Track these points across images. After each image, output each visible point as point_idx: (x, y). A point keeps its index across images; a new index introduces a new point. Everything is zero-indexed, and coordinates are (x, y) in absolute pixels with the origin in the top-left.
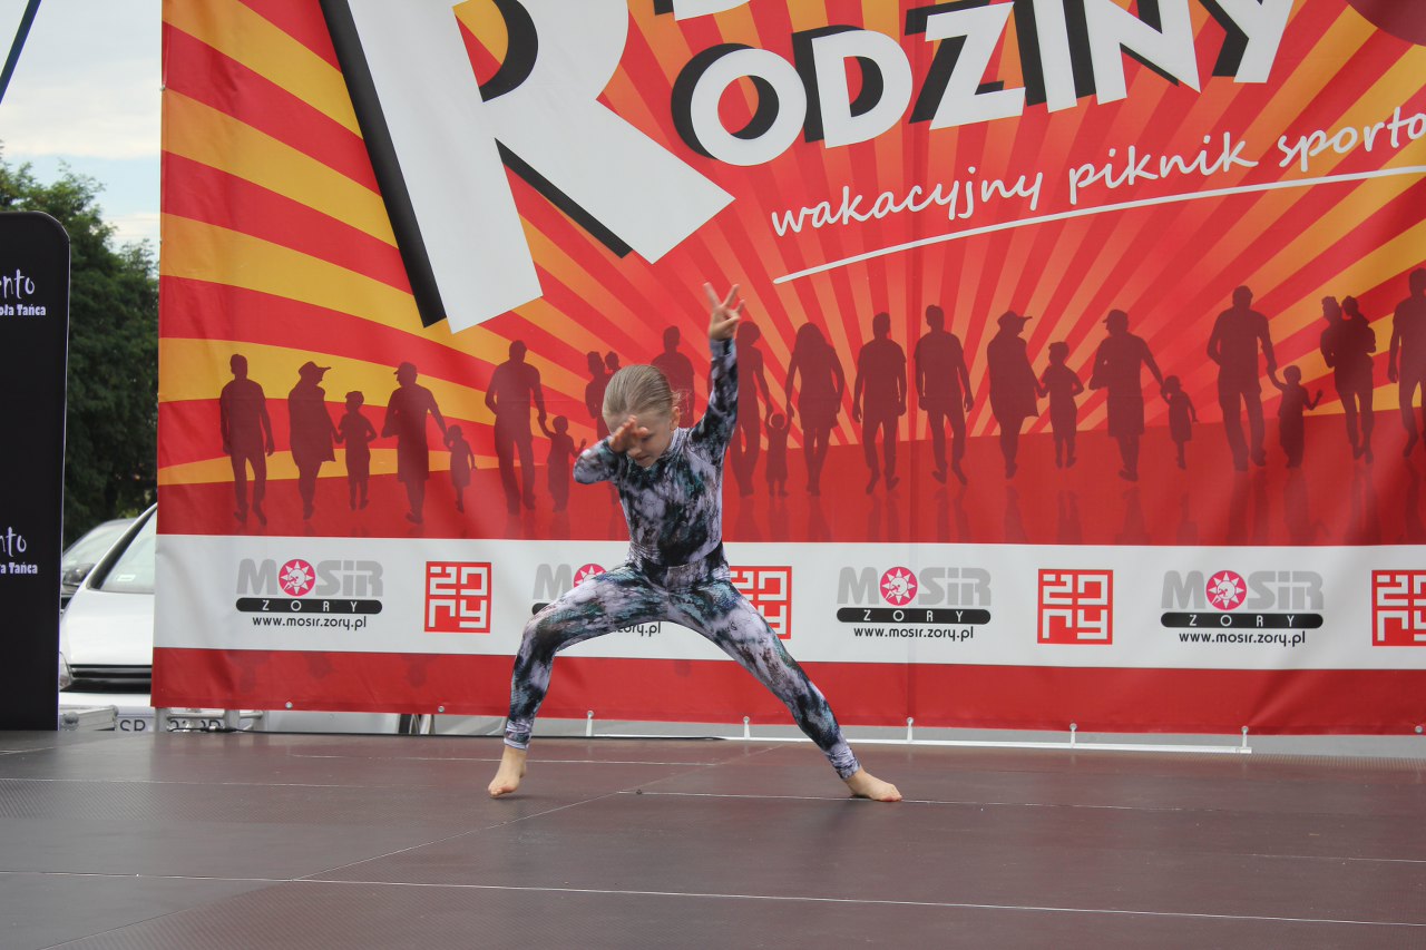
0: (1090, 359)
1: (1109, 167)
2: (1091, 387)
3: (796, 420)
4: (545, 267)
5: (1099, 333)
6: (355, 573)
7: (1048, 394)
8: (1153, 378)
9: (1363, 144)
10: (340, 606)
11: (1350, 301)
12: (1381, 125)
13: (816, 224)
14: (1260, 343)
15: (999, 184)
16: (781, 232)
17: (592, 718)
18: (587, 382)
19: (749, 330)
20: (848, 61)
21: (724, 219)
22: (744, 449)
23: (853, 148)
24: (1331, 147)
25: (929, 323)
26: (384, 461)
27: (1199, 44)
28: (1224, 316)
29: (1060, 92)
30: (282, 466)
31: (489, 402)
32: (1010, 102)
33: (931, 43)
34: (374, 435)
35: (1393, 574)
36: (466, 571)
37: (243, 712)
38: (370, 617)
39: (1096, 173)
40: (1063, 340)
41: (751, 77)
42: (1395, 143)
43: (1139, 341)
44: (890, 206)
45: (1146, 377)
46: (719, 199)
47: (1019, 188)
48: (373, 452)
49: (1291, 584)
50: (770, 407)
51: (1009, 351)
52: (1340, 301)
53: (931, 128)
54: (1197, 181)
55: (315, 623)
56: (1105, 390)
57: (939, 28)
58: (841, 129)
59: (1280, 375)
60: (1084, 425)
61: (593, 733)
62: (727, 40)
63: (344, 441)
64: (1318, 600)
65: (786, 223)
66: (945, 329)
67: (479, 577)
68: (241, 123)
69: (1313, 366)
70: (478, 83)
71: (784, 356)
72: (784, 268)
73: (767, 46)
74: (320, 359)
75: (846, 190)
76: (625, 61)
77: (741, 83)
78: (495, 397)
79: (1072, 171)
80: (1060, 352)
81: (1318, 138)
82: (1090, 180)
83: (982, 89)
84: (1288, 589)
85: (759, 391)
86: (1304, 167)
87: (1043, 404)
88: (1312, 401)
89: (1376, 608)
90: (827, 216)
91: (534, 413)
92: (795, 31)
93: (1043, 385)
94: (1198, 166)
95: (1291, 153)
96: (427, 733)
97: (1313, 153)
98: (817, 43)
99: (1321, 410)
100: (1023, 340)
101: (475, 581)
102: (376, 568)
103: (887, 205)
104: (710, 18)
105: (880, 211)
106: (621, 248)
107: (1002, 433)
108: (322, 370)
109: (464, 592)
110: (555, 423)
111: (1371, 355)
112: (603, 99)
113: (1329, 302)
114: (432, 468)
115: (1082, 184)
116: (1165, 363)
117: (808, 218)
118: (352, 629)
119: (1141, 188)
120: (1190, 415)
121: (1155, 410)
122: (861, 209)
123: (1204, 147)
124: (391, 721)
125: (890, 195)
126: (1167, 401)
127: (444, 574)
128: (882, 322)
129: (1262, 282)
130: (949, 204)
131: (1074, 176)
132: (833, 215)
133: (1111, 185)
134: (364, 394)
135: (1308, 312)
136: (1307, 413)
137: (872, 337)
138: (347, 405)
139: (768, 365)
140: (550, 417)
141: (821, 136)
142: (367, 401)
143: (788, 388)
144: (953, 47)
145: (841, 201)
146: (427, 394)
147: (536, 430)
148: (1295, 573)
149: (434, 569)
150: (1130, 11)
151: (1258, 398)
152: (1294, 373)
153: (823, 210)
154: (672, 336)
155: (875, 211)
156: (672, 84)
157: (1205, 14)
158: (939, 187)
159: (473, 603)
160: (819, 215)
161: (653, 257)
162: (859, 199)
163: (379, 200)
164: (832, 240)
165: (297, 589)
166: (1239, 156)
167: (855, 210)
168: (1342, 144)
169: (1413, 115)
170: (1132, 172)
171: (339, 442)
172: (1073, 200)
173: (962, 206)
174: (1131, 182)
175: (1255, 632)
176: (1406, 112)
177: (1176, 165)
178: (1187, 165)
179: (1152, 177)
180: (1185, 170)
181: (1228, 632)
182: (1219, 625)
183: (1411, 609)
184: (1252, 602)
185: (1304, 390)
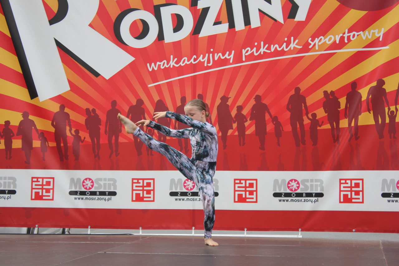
0: (249, 111)
1: (255, 49)
2: (250, 120)
3: (156, 131)
4: (70, 80)
5: (252, 102)
6: (7, 181)
7: (236, 122)
8: (269, 117)
9: (336, 41)
11: (332, 92)
12: (341, 35)
13: (162, 68)
14: (303, 105)
15: (220, 54)
16: (150, 70)
17: (90, 228)
18: (85, 118)
19: (140, 102)
20: (172, 15)
21: (131, 65)
23: (174, 43)
24: (326, 41)
26: (17, 144)
27: (283, 8)
28: (292, 96)
29: (240, 25)
31: (52, 124)
32: (224, 28)
33: (199, 9)
34: (14, 135)
35: (346, 180)
36: (45, 180)
38: (12, 195)
39: (251, 50)
40: (241, 105)
41: (141, 20)
42: (346, 41)
43: (265, 104)
44: (186, 62)
45: (267, 117)
46: (131, 59)
47: (226, 56)
48: (13, 141)
49: (314, 183)
51: (224, 108)
52: (329, 92)
53: (199, 37)
54: (283, 53)
56: (254, 121)
57: (202, 4)
58: (170, 37)
59: (310, 116)
60: (248, 132)
61: (90, 232)
62: (132, 7)
63: (4, 137)
64: (322, 188)
66: (204, 101)
67: (50, 182)
69: (321, 113)
70: (48, 19)
72: (152, 82)
73: (145, 9)
75: (172, 57)
76: (98, 13)
77: (137, 21)
78: (55, 123)
79: (243, 50)
80: (240, 108)
81: (321, 39)
82: (249, 53)
83: (215, 24)
84: (313, 185)
86: (317, 48)
87: (235, 125)
88: (320, 124)
89: (340, 191)
91: (68, 128)
92: (155, 5)
93: (235, 119)
94: (283, 48)
95: (313, 44)
96: (36, 233)
97: (320, 44)
98: (162, 9)
99: (323, 127)
100: (228, 105)
101: (48, 183)
102: (14, 179)
103: (185, 62)
105: (183, 63)
106: (97, 74)
107: (222, 135)
109: (45, 187)
110: (75, 131)
111: (339, 109)
112: (90, 25)
113: (325, 92)
114: (34, 146)
115: (247, 54)
117: (159, 65)
119: (265, 55)
120: (281, 129)
121: (270, 127)
122: (177, 63)
123: (285, 42)
124: (24, 230)
125: (186, 58)
126: (274, 124)
127: (38, 181)
128: (183, 99)
129: (304, 86)
130: (205, 61)
131: (244, 51)
133: (256, 54)
134: (10, 121)
135: (319, 95)
136: (319, 128)
137: (180, 105)
138: (5, 125)
139: (146, 113)
140: (73, 130)
141: (163, 39)
142: (11, 124)
144: (206, 10)
145: (170, 60)
146: (32, 122)
147: (68, 134)
148: (315, 180)
149: (34, 180)
151: (303, 124)
152: (314, 115)
153: (164, 63)
154: (114, 103)
155: (181, 63)
156: (114, 20)
158: (202, 56)
159: (48, 191)
160: (163, 64)
161: (107, 77)
162: (176, 59)
163: (16, 58)
164: (167, 73)
166: (296, 44)
167: (175, 63)
168: (329, 40)
169: (352, 32)
170: (262, 50)
171: (2, 138)
172: (244, 59)
173: (209, 62)
174: (262, 53)
175: (303, 199)
176: (350, 31)
177: (276, 48)
178: (280, 47)
179: (269, 52)
180: (279, 49)
181: (294, 198)
182: (291, 197)
183: (351, 191)
184: (302, 189)
185: (318, 121)
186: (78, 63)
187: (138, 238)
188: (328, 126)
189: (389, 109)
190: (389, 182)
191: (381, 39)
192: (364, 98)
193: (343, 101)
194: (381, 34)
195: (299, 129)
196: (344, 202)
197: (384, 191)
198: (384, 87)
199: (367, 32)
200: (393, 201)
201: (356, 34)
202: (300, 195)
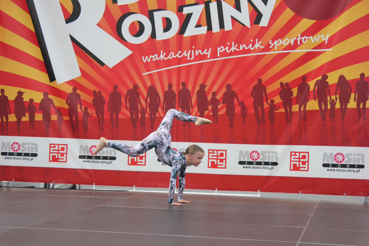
1: (227, 47)
2: (222, 103)
3: (148, 110)
4: (82, 68)
5: (224, 90)
6: (31, 146)
7: (211, 105)
8: (237, 101)
9: (290, 43)
10: (27, 155)
11: (287, 83)
12: (295, 38)
13: (154, 60)
14: (264, 93)
15: (200, 51)
16: (145, 61)
17: (95, 185)
18: (93, 98)
19: (136, 86)
20: (163, 18)
21: (130, 57)
22: (134, 117)
23: (164, 41)
24: (283, 43)
25: (182, 86)
26: (39, 117)
27: (251, 16)
28: (255, 86)
29: (216, 28)
30: (12, 118)
31: (67, 103)
32: (203, 30)
33: (184, 14)
34: (36, 110)
35: (295, 152)
36: (60, 146)
37: (4, 182)
38: (34, 158)
39: (224, 49)
40: (215, 91)
41: (138, 21)
42: (299, 44)
44: (173, 56)
45: (236, 101)
46: (129, 52)
47: (205, 52)
48: (36, 115)
49: (271, 154)
50: (141, 107)
51: (202, 94)
52: (284, 83)
53: (184, 36)
54: (249, 51)
55: (20, 159)
56: (225, 104)
57: (186, 11)
58: (161, 36)
59: (269, 101)
60: (220, 113)
61: (95, 188)
62: (131, 11)
63: (28, 111)
64: (277, 159)
65: (146, 59)
66: (186, 88)
67: (64, 148)
68: (4, 28)
69: (278, 100)
70: (65, 19)
71: (145, 93)
72: (146, 71)
73: (142, 13)
74: (23, 90)
75: (162, 51)
76: (104, 15)
77: (135, 22)
78: (68, 102)
79: (218, 48)
80: (215, 94)
81: (279, 41)
82: (223, 50)
83: (197, 26)
84: (270, 156)
85: (138, 102)
86: (276, 48)
87: (210, 107)
88: (277, 108)
89: (291, 161)
90: (157, 58)
91: (79, 106)
92: (149, 10)
93: (210, 103)
94: (250, 48)
95: (273, 45)
96: (52, 188)
97: (278, 45)
98: (155, 13)
99: (279, 111)
100: (205, 91)
101: (63, 149)
102: (36, 145)
103: (172, 56)
104: (127, 5)
105: (170, 57)
106: (102, 64)
107: (200, 114)
108: (23, 93)
109: (60, 152)
110: (84, 109)
111: (292, 97)
112: (98, 25)
113: (282, 84)
114: (52, 119)
115: (221, 51)
116: (240, 98)
117: (152, 58)
118: (30, 161)
119: (235, 53)
120: (246, 112)
121: (237, 109)
122: (166, 56)
123: (251, 42)
124: (42, 185)
125: (173, 53)
126: (241, 107)
127: (54, 147)
128: (170, 86)
129: (265, 78)
130: (188, 56)
131: (219, 49)
132: (158, 58)
133: (228, 52)
134: (34, 99)
135: (276, 86)
136: (275, 111)
137: (168, 89)
138: (29, 102)
139: (141, 96)
140: (83, 107)
141: (155, 37)
142: (35, 101)
143: (146, 102)
144: (190, 15)
145: (160, 54)
146: (51, 100)
147: (79, 110)
148: (272, 152)
149: (52, 146)
150: (233, 7)
151: (264, 108)
152: (272, 101)
153: (156, 56)
154: (115, 87)
155: (169, 57)
156: (117, 21)
157: (252, 8)
158: (185, 51)
159: (62, 155)
160: (155, 57)
161: (111, 66)
162: (165, 54)
163: (39, 49)
164: (158, 64)
165: (16, 150)
166: (260, 45)
167: (164, 57)
168: (286, 43)
169: (304, 37)
170: (233, 49)
171: (27, 112)
172: (218, 55)
173: (191, 56)
174: (233, 51)
175: (262, 166)
176: (302, 36)
177: (244, 47)
178: (247, 47)
179: (238, 50)
180: (246, 48)
181: (255, 166)
182: (253, 165)
183: (299, 162)
184: (261, 159)
185: (275, 105)
186: (88, 54)
187: (132, 194)
188: (283, 110)
189: (331, 98)
190: (328, 155)
191: (326, 43)
192: (312, 89)
193: (295, 91)
194: (327, 39)
195: (260, 112)
196: (294, 169)
197: (325, 162)
198: (327, 80)
199: (315, 37)
200: (331, 170)
201: (307, 38)
202: (259, 163)
